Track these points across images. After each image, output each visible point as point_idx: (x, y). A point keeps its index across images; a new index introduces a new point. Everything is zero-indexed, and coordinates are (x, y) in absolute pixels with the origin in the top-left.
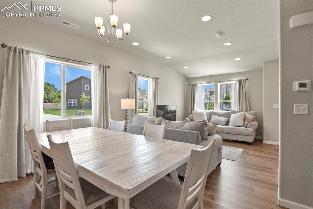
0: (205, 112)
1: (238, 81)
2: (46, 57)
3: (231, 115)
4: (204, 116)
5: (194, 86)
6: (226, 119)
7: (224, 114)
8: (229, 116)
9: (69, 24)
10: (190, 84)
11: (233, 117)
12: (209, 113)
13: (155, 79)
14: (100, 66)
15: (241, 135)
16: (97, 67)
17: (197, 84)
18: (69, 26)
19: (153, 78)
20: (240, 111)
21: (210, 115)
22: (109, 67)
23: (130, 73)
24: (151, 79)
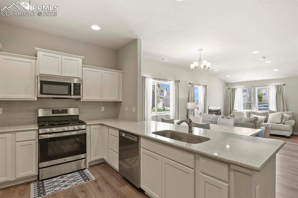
0: (244, 111)
1: (275, 86)
2: (153, 80)
3: (269, 114)
4: (244, 114)
5: (233, 90)
6: (265, 118)
7: (262, 114)
8: (267, 115)
9: (164, 59)
10: (229, 89)
11: (271, 116)
12: (248, 112)
13: (205, 87)
14: (175, 81)
15: (279, 130)
16: (174, 82)
17: (236, 88)
18: (164, 60)
19: (203, 86)
20: (277, 111)
21: (249, 114)
22: (179, 81)
23: (190, 84)
24: (201, 87)
